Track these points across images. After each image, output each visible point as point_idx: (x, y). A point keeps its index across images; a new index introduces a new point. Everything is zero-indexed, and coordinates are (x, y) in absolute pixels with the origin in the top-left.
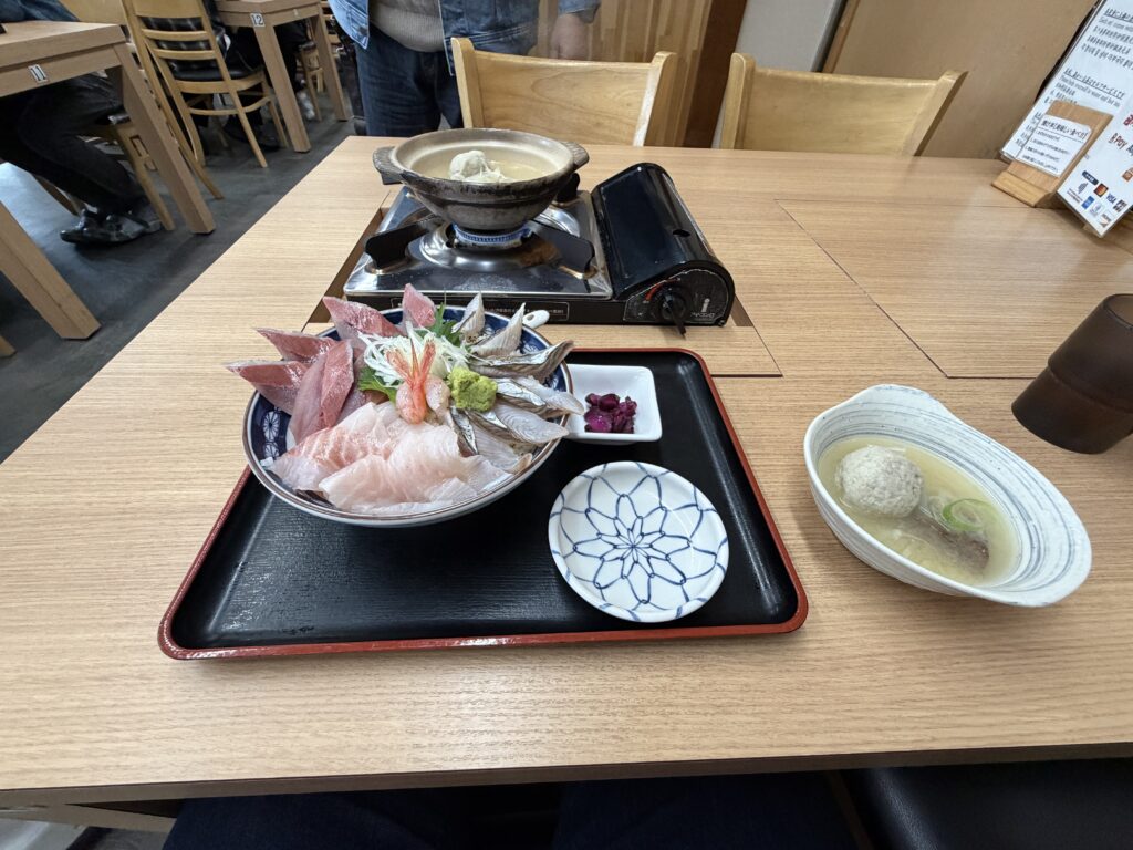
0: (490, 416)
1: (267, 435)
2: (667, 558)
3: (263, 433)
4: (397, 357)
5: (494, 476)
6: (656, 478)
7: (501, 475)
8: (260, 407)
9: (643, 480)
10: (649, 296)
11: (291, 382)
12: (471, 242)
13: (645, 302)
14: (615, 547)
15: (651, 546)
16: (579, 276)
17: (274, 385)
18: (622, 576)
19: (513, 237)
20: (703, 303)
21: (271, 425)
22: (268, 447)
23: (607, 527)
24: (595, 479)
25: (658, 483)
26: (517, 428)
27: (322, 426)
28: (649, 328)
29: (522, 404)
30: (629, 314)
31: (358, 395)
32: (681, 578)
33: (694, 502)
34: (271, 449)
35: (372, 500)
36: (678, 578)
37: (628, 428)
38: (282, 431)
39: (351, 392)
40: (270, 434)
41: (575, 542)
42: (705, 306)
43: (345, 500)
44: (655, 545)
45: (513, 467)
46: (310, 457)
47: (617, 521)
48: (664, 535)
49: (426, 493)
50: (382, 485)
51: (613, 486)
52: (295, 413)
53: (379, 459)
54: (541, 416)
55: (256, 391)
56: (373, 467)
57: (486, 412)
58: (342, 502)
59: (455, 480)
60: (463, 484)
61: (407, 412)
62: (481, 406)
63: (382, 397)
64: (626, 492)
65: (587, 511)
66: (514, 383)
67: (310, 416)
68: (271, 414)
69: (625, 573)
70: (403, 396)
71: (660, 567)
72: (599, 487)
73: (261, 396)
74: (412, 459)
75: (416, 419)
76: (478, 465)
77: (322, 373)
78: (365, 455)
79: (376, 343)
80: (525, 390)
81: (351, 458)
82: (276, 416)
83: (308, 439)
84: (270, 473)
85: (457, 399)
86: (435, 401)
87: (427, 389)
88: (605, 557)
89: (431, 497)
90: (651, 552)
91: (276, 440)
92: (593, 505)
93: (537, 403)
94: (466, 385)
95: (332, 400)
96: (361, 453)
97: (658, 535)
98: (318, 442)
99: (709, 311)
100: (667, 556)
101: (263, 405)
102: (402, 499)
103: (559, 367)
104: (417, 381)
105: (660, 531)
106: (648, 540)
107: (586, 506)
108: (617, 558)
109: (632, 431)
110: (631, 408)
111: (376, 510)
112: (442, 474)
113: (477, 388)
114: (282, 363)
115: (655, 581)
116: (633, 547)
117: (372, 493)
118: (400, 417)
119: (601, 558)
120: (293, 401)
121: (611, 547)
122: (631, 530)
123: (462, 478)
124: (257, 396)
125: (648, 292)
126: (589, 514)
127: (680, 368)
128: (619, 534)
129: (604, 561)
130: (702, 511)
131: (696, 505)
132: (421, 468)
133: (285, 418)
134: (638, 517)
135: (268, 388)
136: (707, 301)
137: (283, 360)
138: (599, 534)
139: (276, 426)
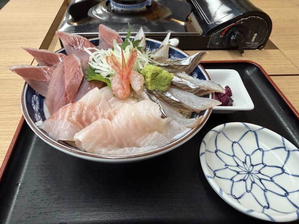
0: (168, 95)
1: (34, 108)
2: (272, 180)
3: (32, 107)
4: (112, 59)
5: (179, 130)
6: (255, 132)
7: (184, 129)
8: (29, 92)
9: (246, 133)
10: (224, 32)
11: (45, 78)
12: (119, 9)
13: (221, 36)
14: (238, 173)
15: (260, 172)
16: (183, 23)
17: (36, 79)
18: (247, 191)
19: (142, 6)
20: (253, 36)
21: (35, 103)
22: (36, 115)
23: (230, 161)
24: (219, 133)
25: (256, 135)
26: (185, 101)
27: (67, 102)
28: (221, 51)
29: (184, 88)
30: (211, 44)
31: (86, 84)
32: (285, 192)
33: (283, 146)
34: (37, 116)
35: (105, 146)
36: (283, 193)
37: (230, 103)
38: (41, 106)
39: (82, 82)
40: (36, 108)
41: (214, 170)
42: (254, 38)
43: (91, 146)
44: (262, 171)
45: (191, 125)
46: (65, 120)
47: (235, 158)
48: (266, 166)
49: (138, 142)
50: (109, 137)
51: (229, 137)
52: (48, 96)
53: (107, 121)
54: (195, 94)
55: (26, 83)
56: (104, 125)
57: (165, 92)
58: (90, 147)
59: (156, 133)
60: (161, 135)
61: (120, 93)
62: (163, 88)
63: (102, 84)
64: (237, 140)
65: (216, 152)
66: (176, 75)
67: (58, 97)
68: (35, 96)
69: (249, 189)
70: (115, 83)
71: (269, 185)
72: (221, 138)
73: (28, 85)
74: (130, 120)
75: (126, 96)
76: (168, 123)
77: (63, 72)
78: (97, 119)
79: (95, 53)
80: (183, 80)
81: (89, 121)
82: (37, 98)
83: (61, 110)
84: (42, 130)
85: (149, 84)
86: (137, 85)
87: (131, 79)
88: (233, 179)
89: (141, 144)
90: (260, 176)
91: (39, 111)
92: (218, 148)
93: (193, 88)
94: (155, 75)
95: (71, 86)
96: (94, 118)
97: (262, 166)
98: (68, 111)
99: (256, 41)
100: (271, 178)
101: (30, 91)
102: (121, 146)
103: (197, 67)
104: (125, 74)
105: (263, 163)
106: (257, 168)
107: (215, 149)
108: (241, 180)
109: (232, 105)
110: (229, 92)
111: (109, 152)
112: (148, 129)
113: (161, 77)
114: (38, 67)
115: (268, 194)
116: (249, 173)
117: (106, 141)
118: (114, 96)
119: (231, 179)
120: (46, 89)
121: (236, 173)
122: (245, 163)
123: (160, 132)
124: (27, 86)
125: (224, 30)
126: (217, 153)
127: (247, 71)
128: (238, 165)
129: (233, 182)
130: (289, 151)
131: (285, 148)
132: (136, 126)
133: (42, 98)
134: (247, 155)
135: (32, 81)
136: (256, 35)
137: (38, 65)
138: (226, 165)
139: (38, 103)
